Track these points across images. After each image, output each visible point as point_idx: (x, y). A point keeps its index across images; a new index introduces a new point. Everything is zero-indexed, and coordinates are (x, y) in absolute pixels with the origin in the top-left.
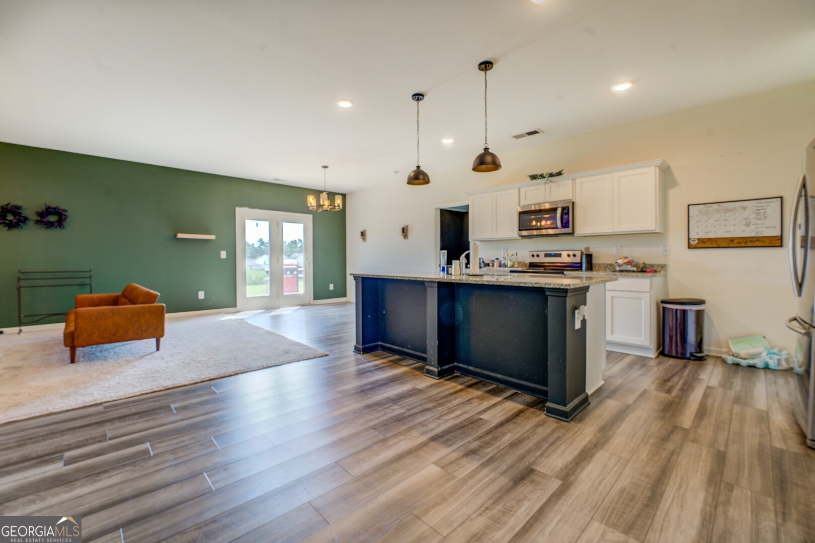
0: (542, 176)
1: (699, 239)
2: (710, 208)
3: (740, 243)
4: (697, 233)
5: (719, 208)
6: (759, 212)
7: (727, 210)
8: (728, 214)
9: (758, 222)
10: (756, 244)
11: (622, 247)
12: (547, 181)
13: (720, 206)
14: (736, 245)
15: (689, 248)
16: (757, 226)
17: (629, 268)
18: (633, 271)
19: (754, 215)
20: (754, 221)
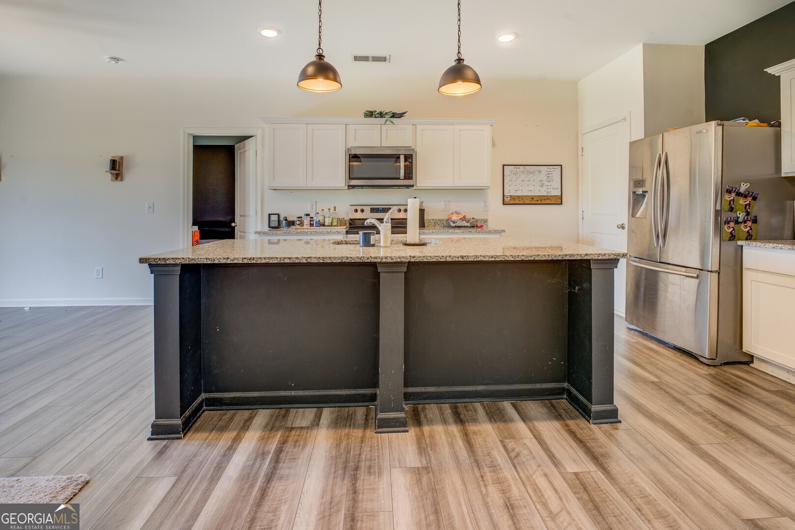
0: (381, 115)
1: (511, 196)
2: (518, 169)
3: (538, 201)
4: (510, 191)
5: (524, 170)
6: (548, 175)
7: (530, 173)
8: (530, 176)
9: (549, 184)
10: (548, 202)
11: (449, 202)
12: (387, 120)
13: (525, 168)
14: (535, 203)
15: (504, 204)
16: (548, 187)
17: (464, 224)
18: (467, 227)
19: (545, 178)
20: (546, 183)
